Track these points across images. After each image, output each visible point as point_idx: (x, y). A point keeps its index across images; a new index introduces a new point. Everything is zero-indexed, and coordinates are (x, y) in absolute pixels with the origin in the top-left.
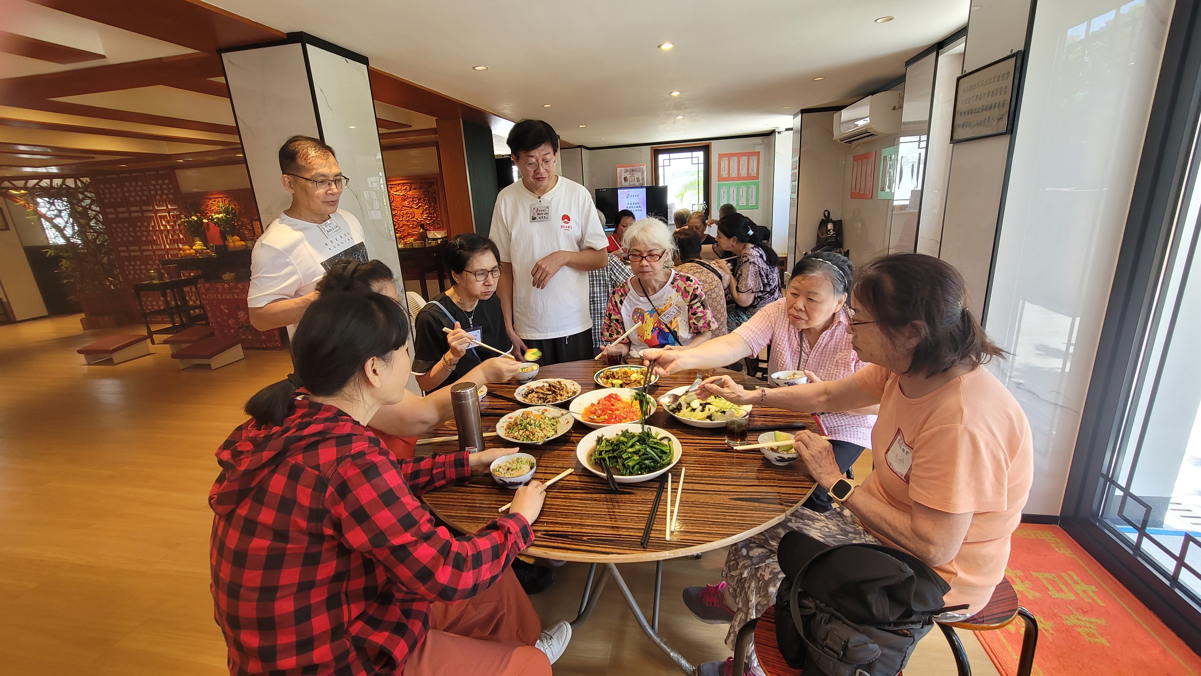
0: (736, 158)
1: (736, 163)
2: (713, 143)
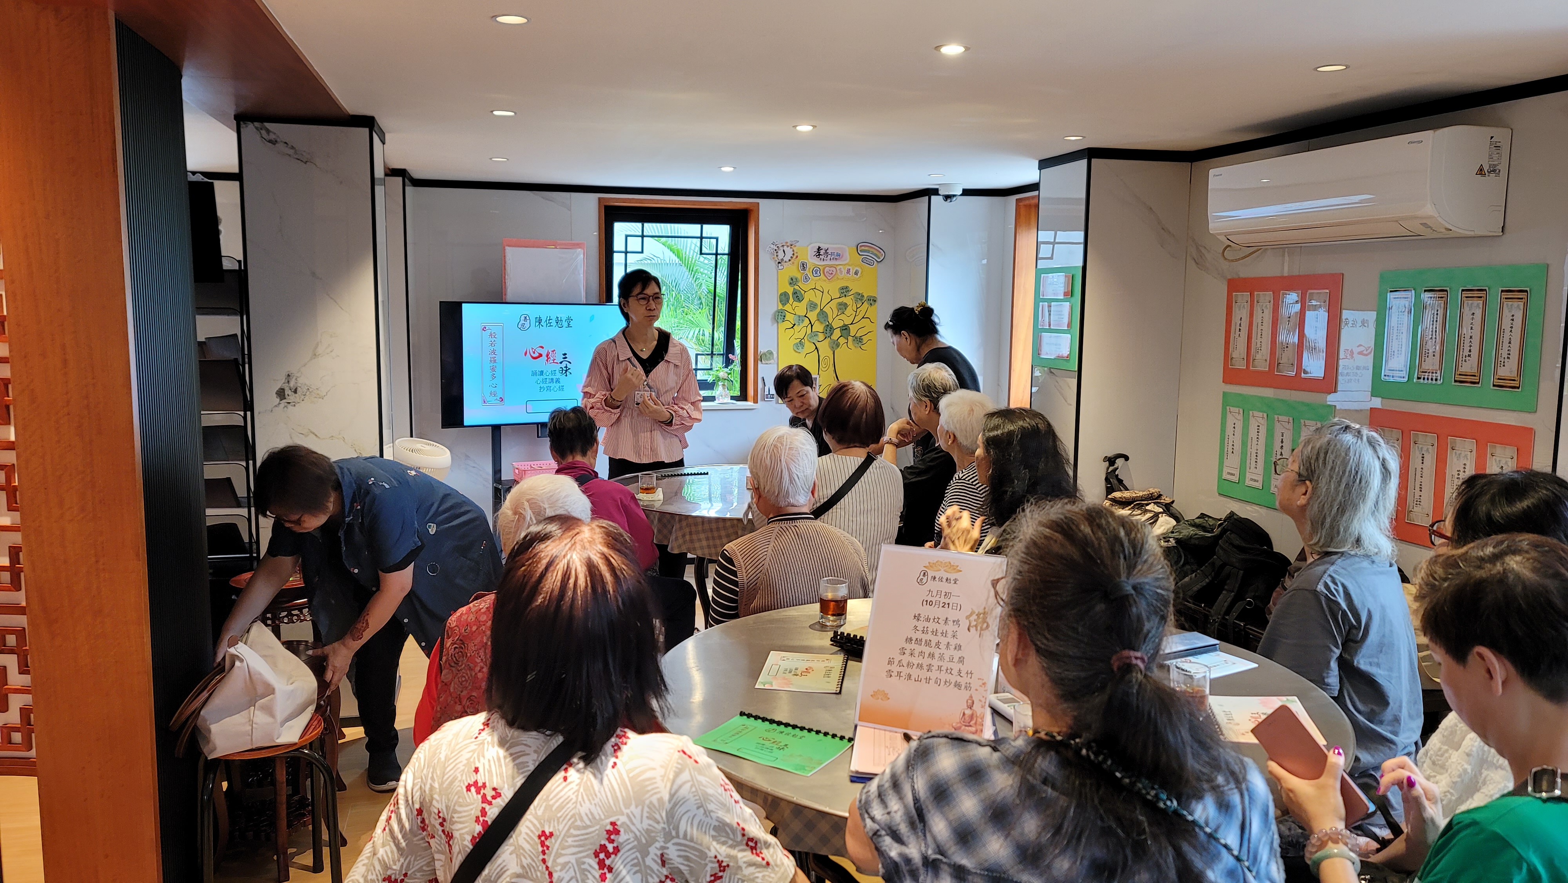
2: (764, 204)
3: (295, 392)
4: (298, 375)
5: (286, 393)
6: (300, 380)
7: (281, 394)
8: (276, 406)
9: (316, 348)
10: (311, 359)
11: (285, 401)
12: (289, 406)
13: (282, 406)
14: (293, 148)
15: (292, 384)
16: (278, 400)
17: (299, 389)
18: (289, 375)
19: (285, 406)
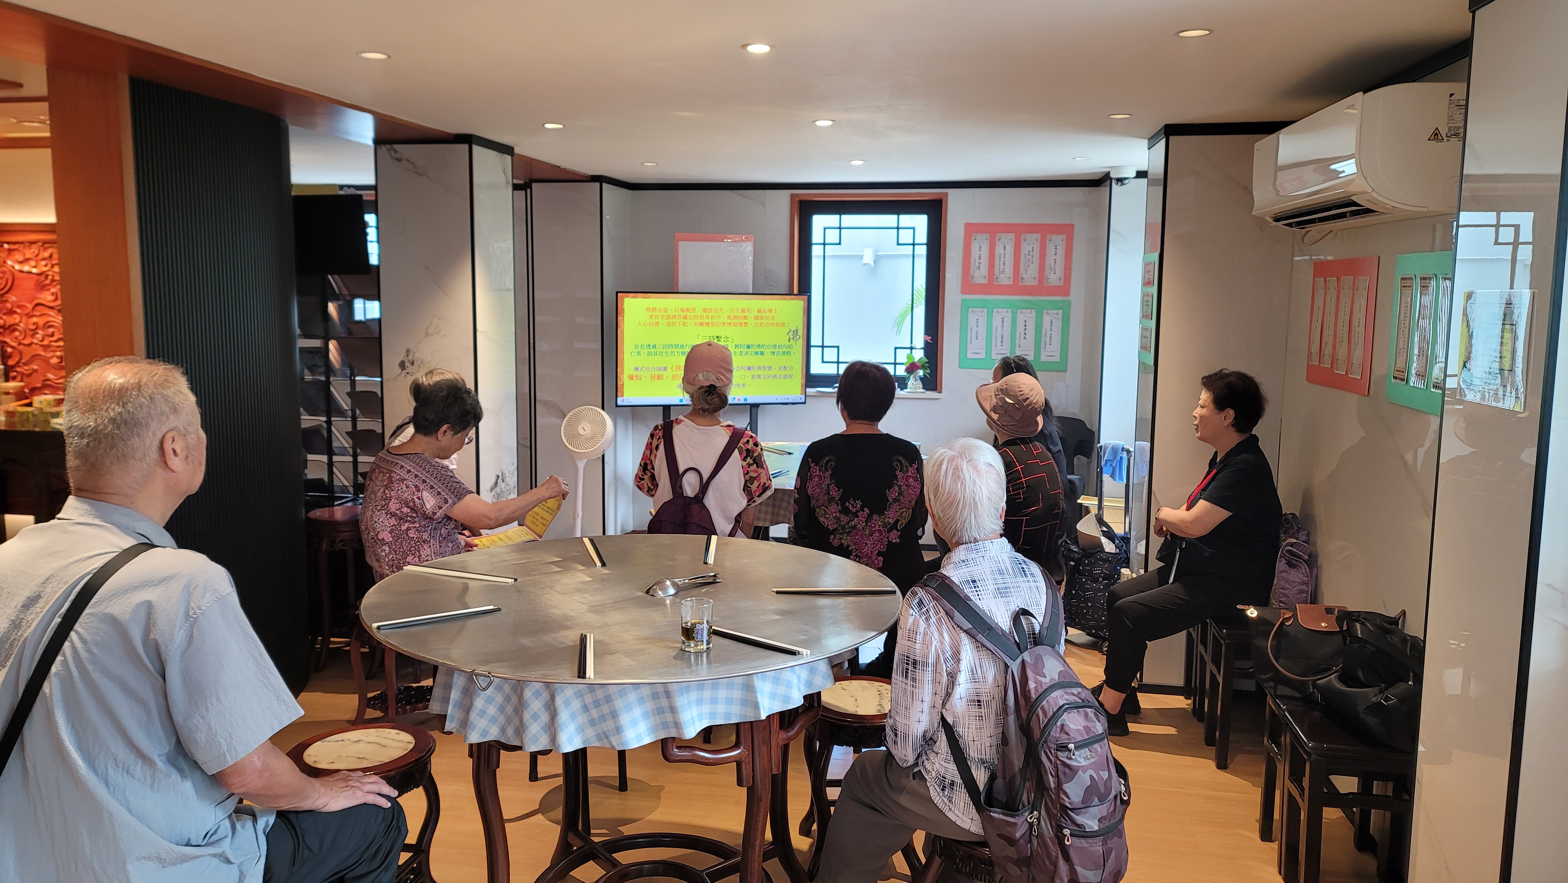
0: (1012, 236)
1: (1010, 249)
2: (953, 195)
3: (413, 364)
4: (415, 350)
5: (406, 365)
6: (417, 355)
7: (402, 365)
8: (399, 375)
9: (427, 329)
10: (425, 337)
11: (405, 371)
12: (408, 375)
13: (403, 375)
14: (413, 163)
15: (410, 358)
16: (400, 370)
17: (415, 362)
18: (408, 351)
19: (405, 376)
